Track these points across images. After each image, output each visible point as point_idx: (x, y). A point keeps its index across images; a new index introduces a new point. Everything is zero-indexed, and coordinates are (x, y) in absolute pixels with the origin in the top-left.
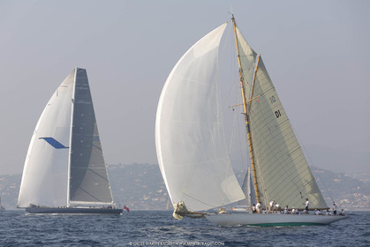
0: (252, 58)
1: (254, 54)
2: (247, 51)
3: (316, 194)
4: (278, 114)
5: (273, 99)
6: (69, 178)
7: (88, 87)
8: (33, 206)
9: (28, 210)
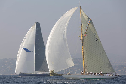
0: (87, 20)
1: (88, 18)
2: (86, 17)
3: (111, 68)
4: (97, 39)
5: (95, 34)
6: (34, 63)
7: (40, 29)
8: (21, 73)
9: (20, 75)
